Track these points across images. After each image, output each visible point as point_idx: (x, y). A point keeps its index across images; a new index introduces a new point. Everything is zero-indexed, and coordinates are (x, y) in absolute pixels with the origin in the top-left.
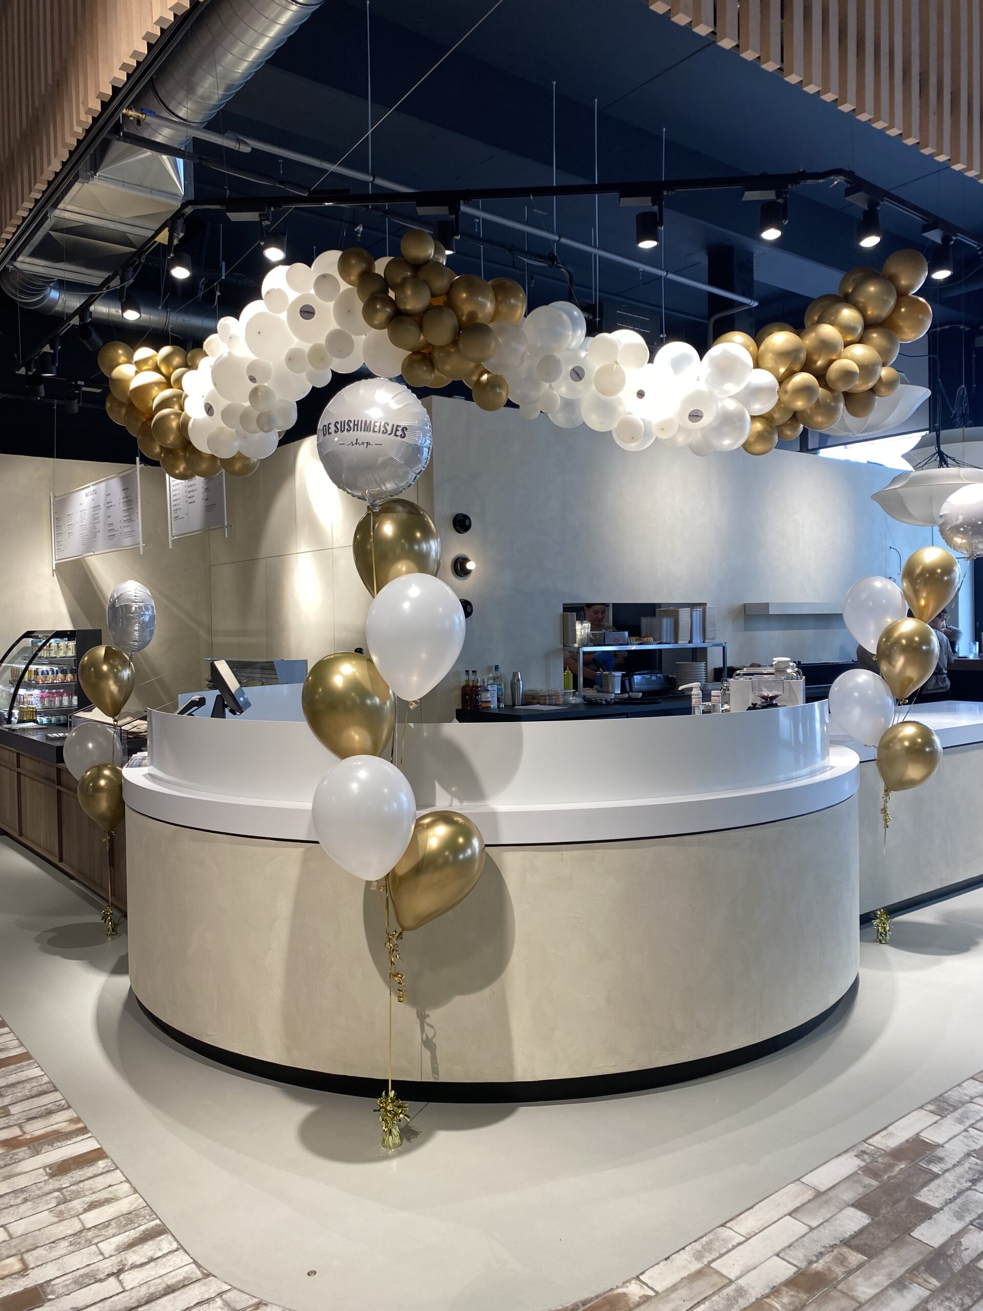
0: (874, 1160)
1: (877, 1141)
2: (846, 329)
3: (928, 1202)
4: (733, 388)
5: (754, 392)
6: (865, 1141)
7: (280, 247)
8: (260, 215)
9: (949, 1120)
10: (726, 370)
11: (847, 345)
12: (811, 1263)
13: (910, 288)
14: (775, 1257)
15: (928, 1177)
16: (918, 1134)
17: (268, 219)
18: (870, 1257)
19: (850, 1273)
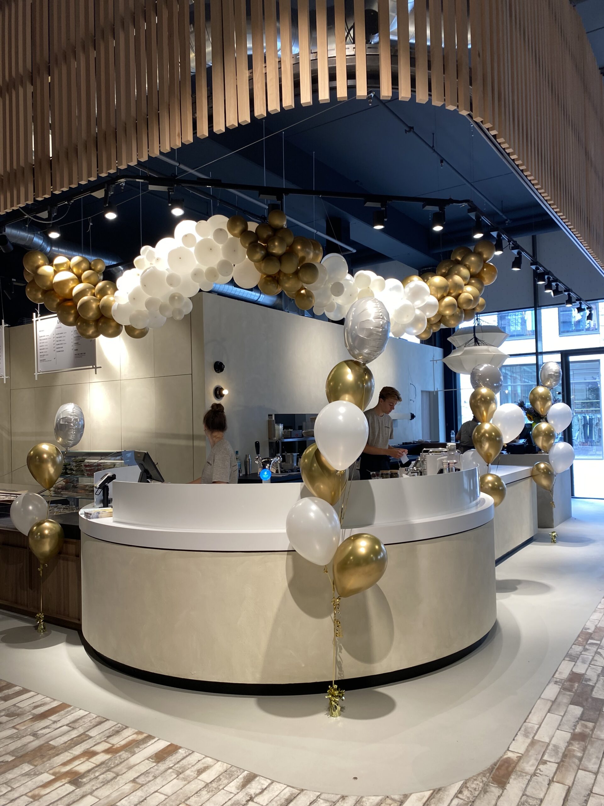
0: (563, 684)
1: (557, 675)
2: (464, 278)
3: (599, 697)
4: (419, 303)
6: (553, 677)
7: (182, 207)
8: (168, 189)
9: (579, 663)
10: (416, 294)
11: (465, 285)
12: (574, 730)
13: (487, 259)
14: (557, 730)
15: (591, 688)
16: (572, 671)
17: (173, 192)
18: (595, 723)
19: (593, 730)
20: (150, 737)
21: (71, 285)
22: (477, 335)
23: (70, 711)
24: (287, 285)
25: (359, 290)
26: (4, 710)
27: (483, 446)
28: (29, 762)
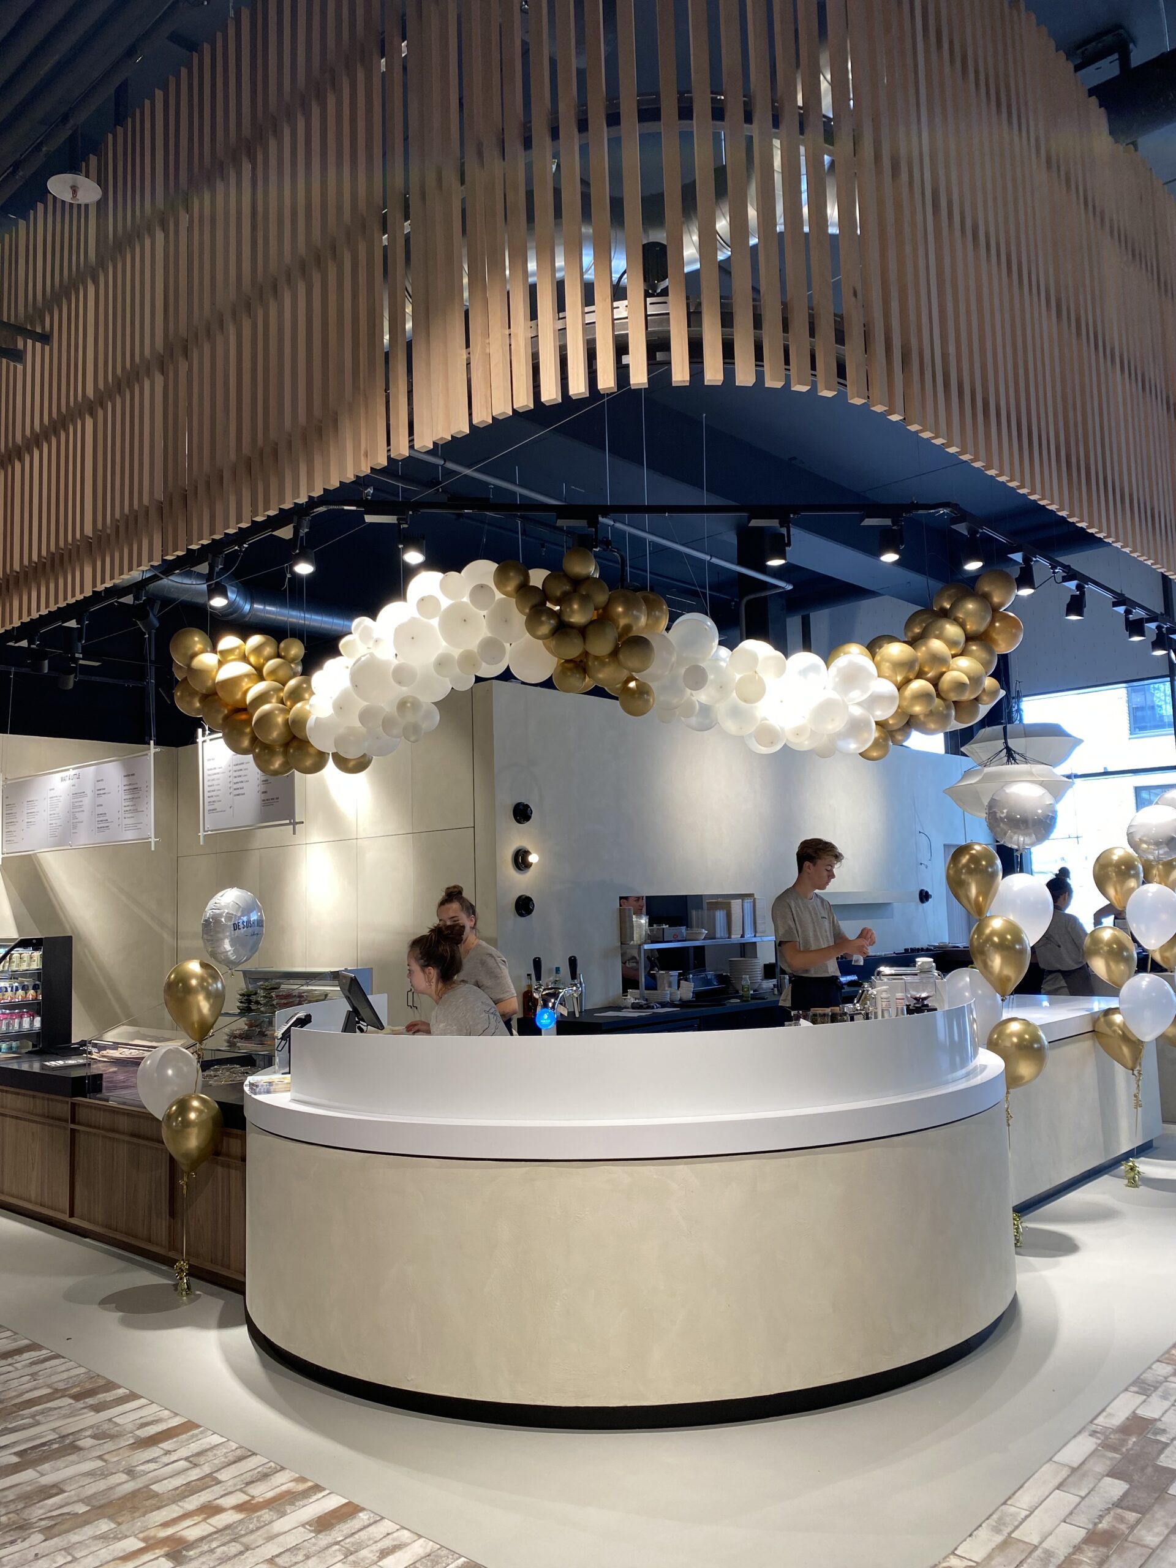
0: (1107, 1438)
1: (1100, 1420)
2: (951, 643)
3: (1170, 1466)
4: (857, 695)
5: (876, 700)
6: (1091, 1422)
7: (421, 551)
8: (398, 519)
9: (1155, 1398)
10: (851, 678)
11: (954, 656)
12: (1096, 1524)
13: (1001, 605)
14: (1063, 1524)
15: (1160, 1446)
16: (1134, 1412)
17: (406, 524)
18: (1143, 1514)
19: (1132, 1528)
20: (317, 1488)
21: (245, 684)
22: (1011, 743)
23: (197, 1435)
24: (601, 676)
25: (738, 677)
26: (91, 1427)
27: (989, 963)
28: (111, 1518)
